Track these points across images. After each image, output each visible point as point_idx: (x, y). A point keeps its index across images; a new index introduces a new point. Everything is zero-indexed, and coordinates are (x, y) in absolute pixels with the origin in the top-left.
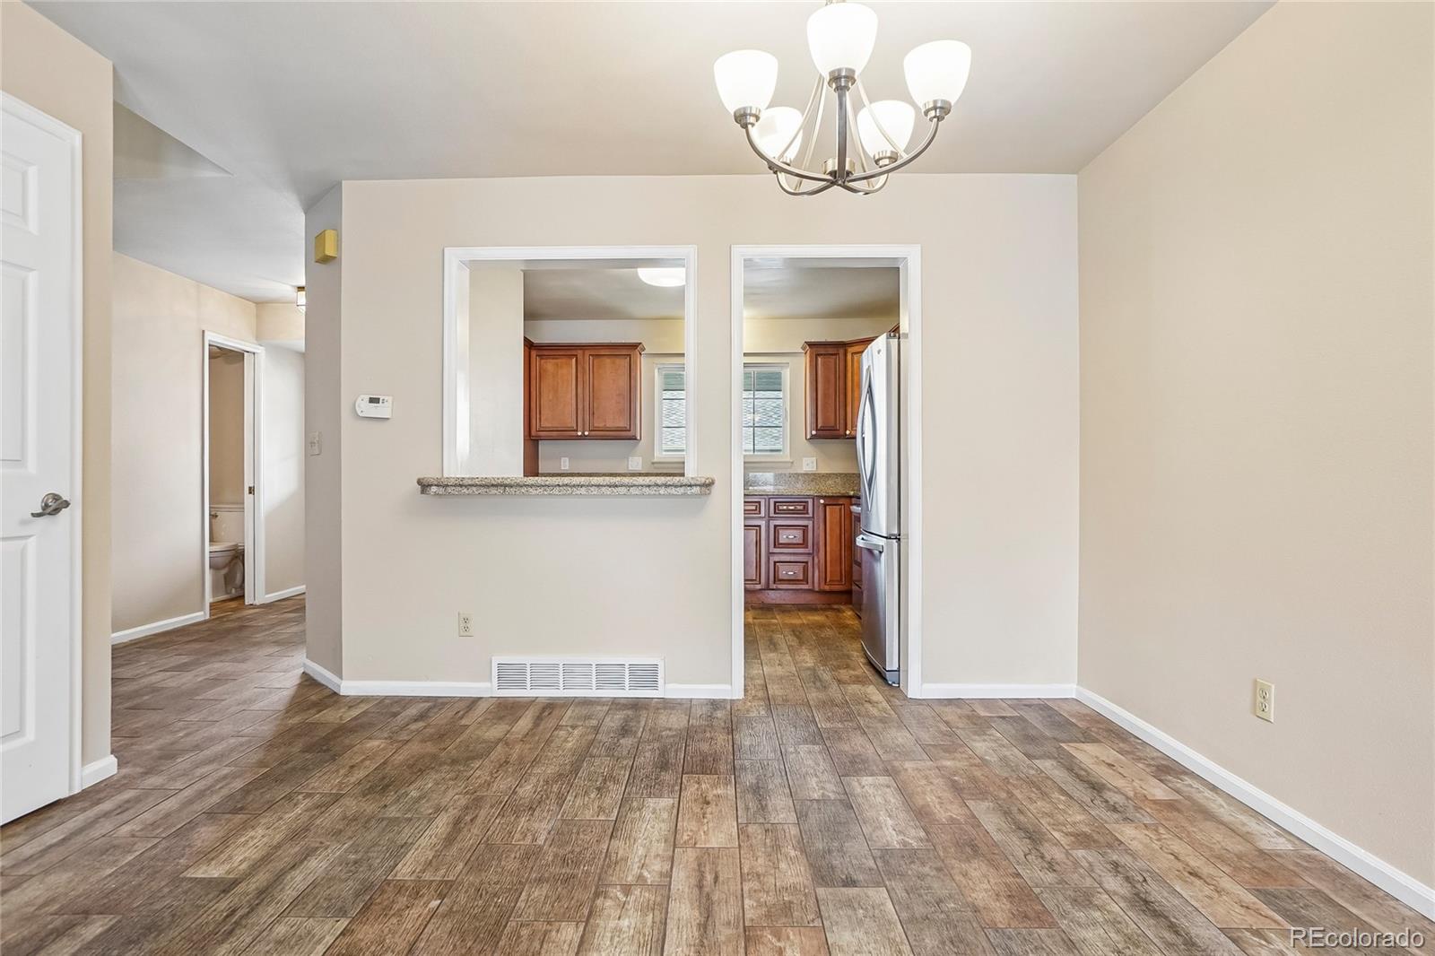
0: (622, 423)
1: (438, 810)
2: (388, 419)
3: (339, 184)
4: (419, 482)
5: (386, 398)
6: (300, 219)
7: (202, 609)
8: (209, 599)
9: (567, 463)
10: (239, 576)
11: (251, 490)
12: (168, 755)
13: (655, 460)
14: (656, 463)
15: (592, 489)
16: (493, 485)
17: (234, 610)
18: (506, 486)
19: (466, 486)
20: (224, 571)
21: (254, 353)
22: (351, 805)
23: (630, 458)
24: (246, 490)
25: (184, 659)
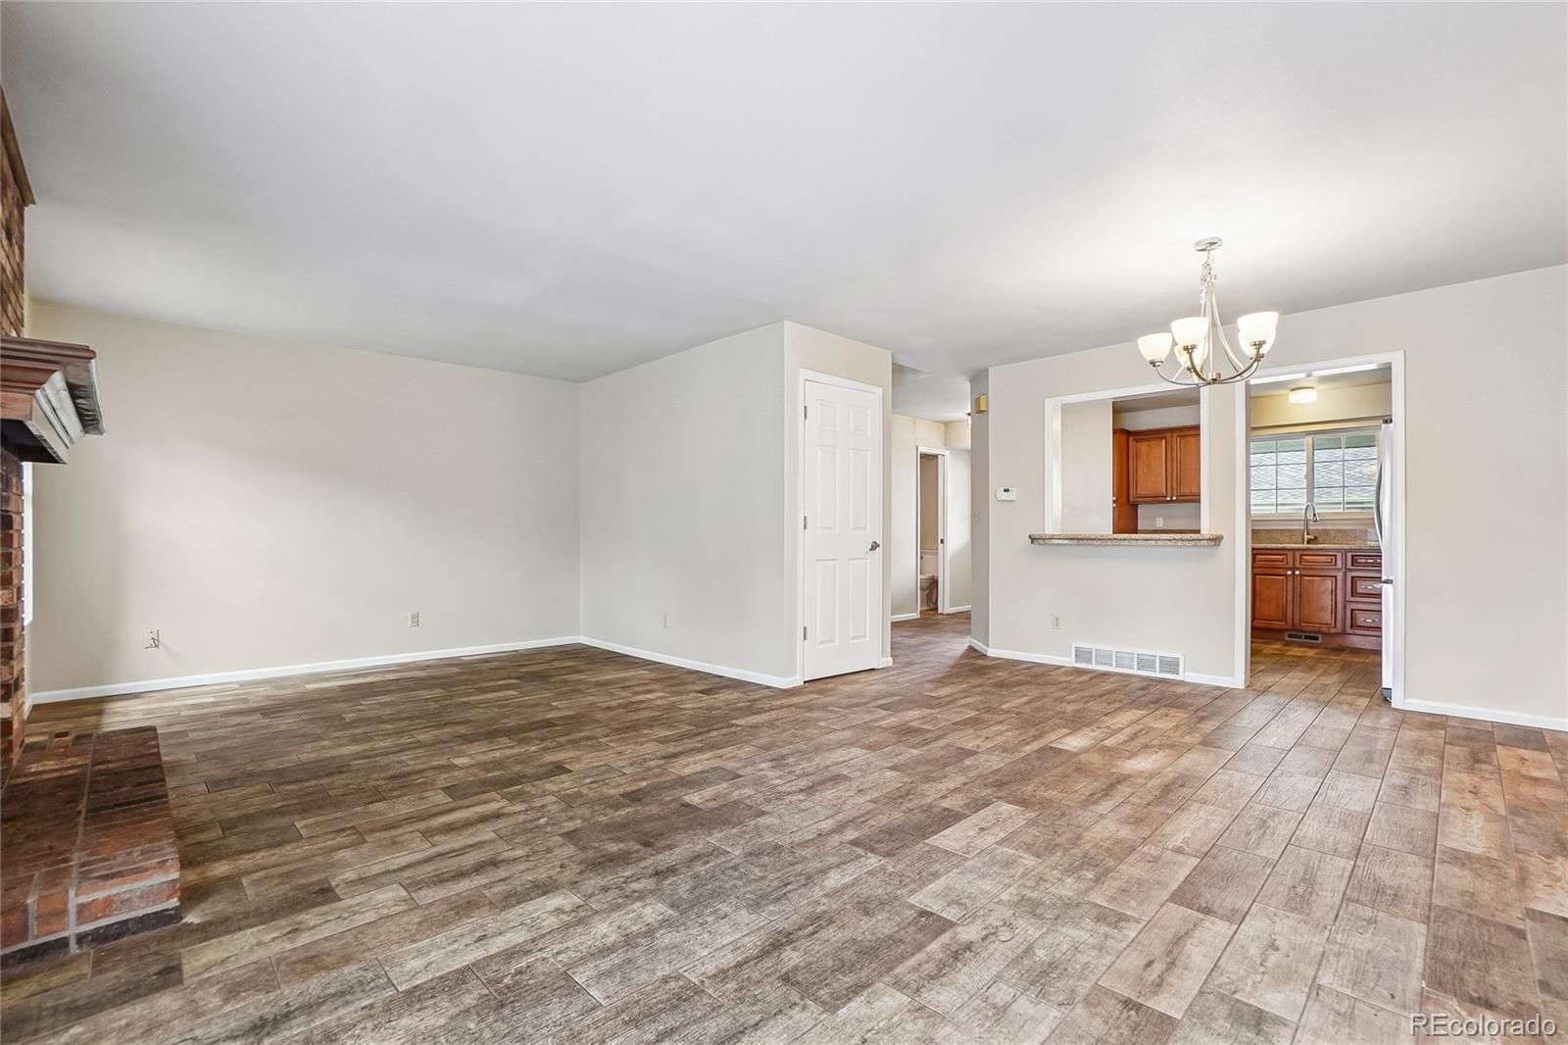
1: (1024, 696)
2: (1014, 501)
3: (987, 370)
4: (1030, 537)
5: (1013, 488)
6: (968, 386)
7: (916, 612)
8: (919, 609)
10: (934, 597)
11: (942, 541)
12: (910, 664)
17: (933, 615)
18: (1079, 539)
20: (927, 592)
21: (943, 455)
22: (986, 689)
24: (939, 541)
25: (910, 634)
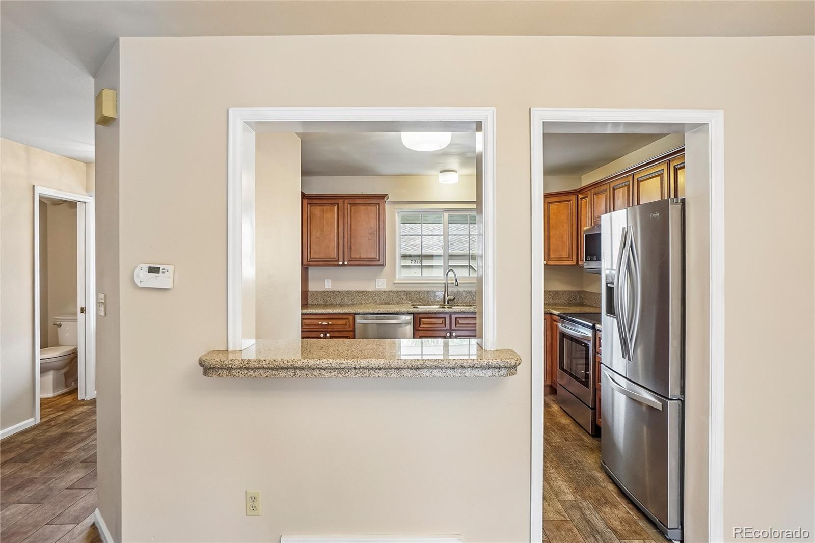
0: (373, 255)
2: (169, 289)
3: (116, 41)
4: (201, 363)
5: (166, 267)
9: (330, 284)
10: (72, 380)
11: (83, 310)
13: (396, 281)
14: (397, 283)
15: (392, 372)
16: (282, 368)
19: (252, 369)
21: (85, 203)
23: (377, 280)
24: (79, 310)
